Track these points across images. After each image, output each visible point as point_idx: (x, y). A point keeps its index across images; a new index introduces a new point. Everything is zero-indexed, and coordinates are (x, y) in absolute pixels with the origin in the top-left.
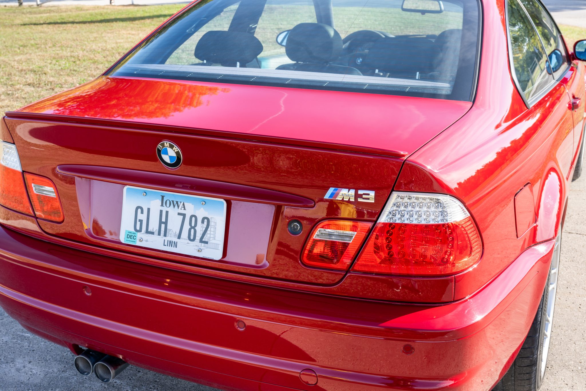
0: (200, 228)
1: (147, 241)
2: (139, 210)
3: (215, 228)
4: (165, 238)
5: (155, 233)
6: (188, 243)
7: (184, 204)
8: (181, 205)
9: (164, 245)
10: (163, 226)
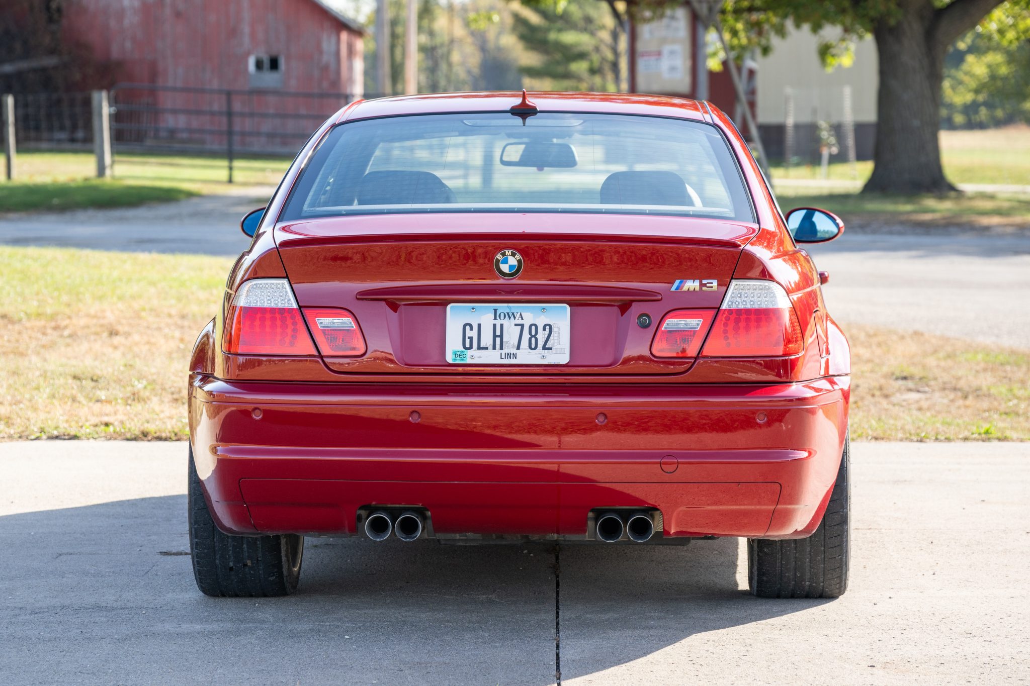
0: (542, 336)
1: (480, 357)
2: (468, 328)
3: (559, 333)
4: (501, 351)
5: (489, 348)
6: (529, 352)
7: (521, 315)
8: (518, 316)
9: (501, 358)
10: (498, 340)
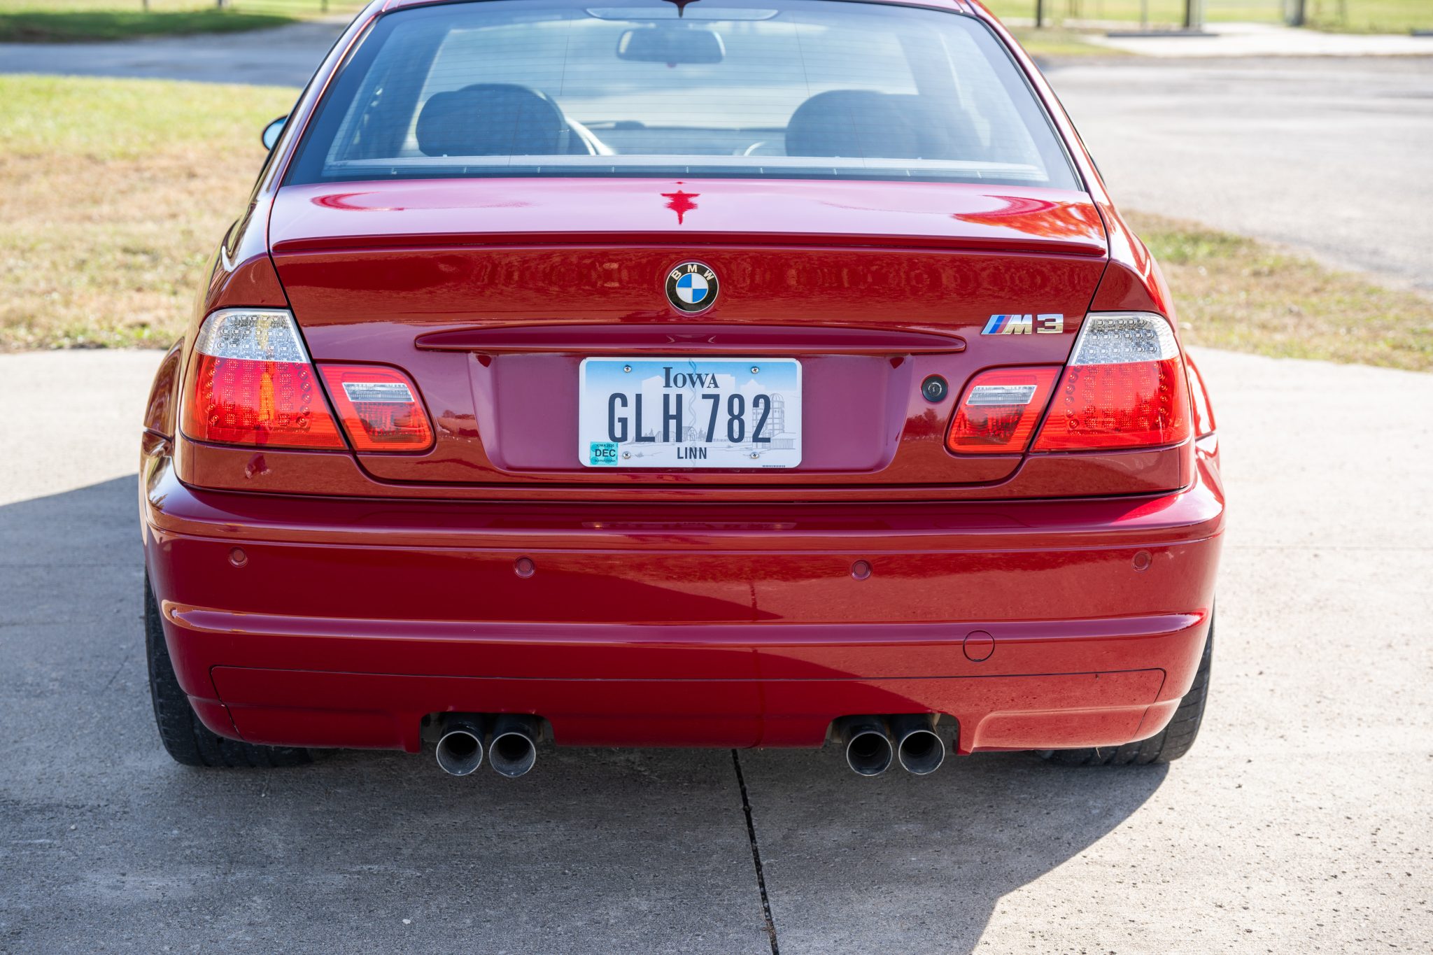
0: (751, 417)
1: (640, 455)
2: (618, 401)
3: (783, 412)
4: (678, 444)
5: (656, 439)
6: (729, 447)
7: (713, 378)
8: (708, 380)
9: (679, 457)
10: (673, 423)
